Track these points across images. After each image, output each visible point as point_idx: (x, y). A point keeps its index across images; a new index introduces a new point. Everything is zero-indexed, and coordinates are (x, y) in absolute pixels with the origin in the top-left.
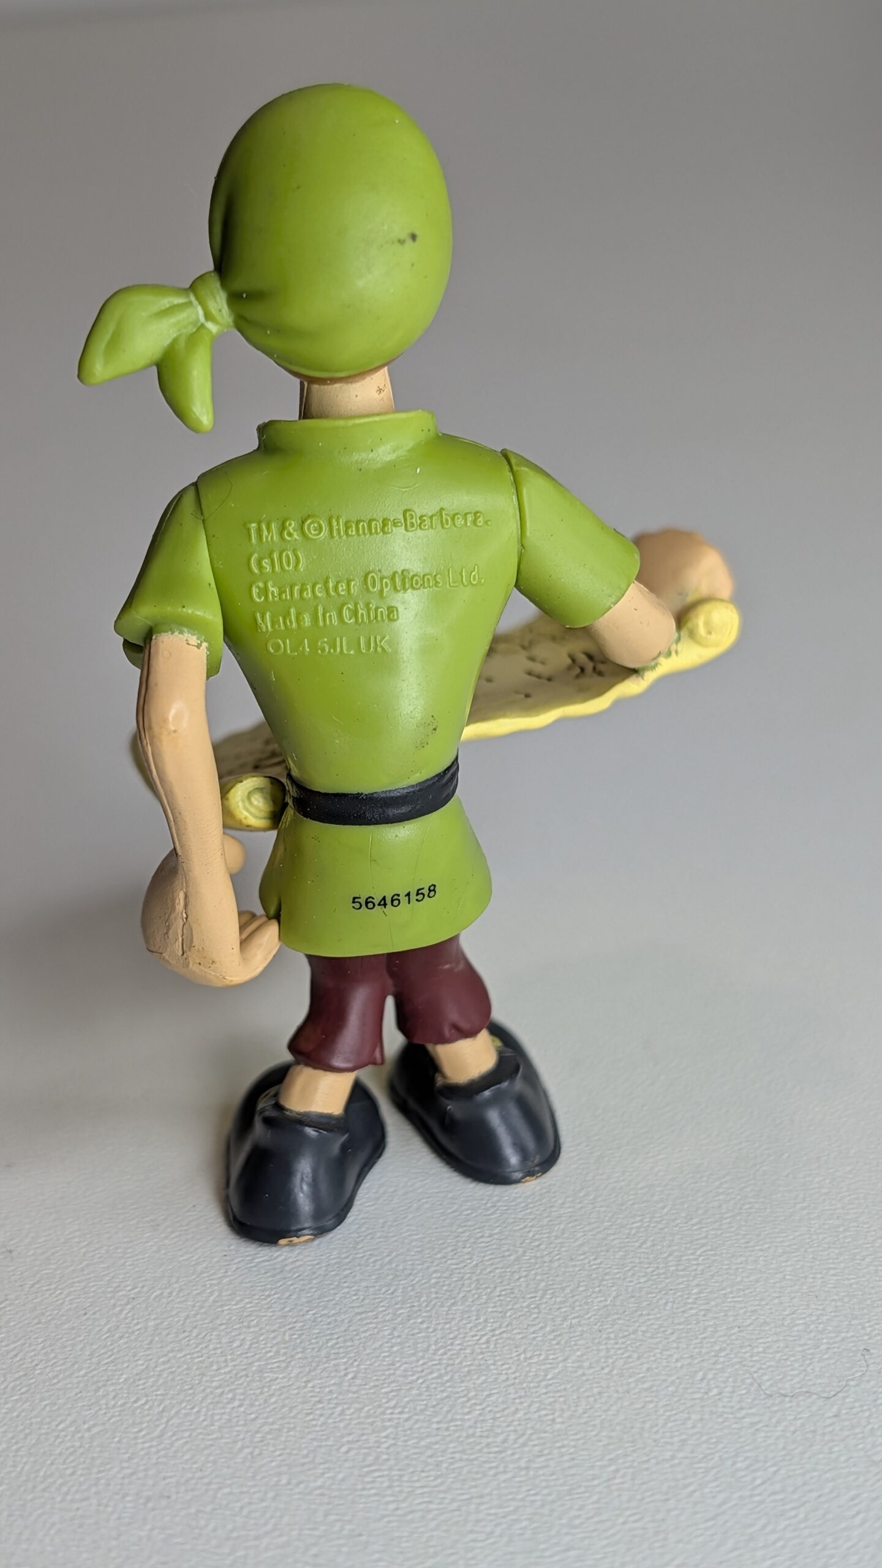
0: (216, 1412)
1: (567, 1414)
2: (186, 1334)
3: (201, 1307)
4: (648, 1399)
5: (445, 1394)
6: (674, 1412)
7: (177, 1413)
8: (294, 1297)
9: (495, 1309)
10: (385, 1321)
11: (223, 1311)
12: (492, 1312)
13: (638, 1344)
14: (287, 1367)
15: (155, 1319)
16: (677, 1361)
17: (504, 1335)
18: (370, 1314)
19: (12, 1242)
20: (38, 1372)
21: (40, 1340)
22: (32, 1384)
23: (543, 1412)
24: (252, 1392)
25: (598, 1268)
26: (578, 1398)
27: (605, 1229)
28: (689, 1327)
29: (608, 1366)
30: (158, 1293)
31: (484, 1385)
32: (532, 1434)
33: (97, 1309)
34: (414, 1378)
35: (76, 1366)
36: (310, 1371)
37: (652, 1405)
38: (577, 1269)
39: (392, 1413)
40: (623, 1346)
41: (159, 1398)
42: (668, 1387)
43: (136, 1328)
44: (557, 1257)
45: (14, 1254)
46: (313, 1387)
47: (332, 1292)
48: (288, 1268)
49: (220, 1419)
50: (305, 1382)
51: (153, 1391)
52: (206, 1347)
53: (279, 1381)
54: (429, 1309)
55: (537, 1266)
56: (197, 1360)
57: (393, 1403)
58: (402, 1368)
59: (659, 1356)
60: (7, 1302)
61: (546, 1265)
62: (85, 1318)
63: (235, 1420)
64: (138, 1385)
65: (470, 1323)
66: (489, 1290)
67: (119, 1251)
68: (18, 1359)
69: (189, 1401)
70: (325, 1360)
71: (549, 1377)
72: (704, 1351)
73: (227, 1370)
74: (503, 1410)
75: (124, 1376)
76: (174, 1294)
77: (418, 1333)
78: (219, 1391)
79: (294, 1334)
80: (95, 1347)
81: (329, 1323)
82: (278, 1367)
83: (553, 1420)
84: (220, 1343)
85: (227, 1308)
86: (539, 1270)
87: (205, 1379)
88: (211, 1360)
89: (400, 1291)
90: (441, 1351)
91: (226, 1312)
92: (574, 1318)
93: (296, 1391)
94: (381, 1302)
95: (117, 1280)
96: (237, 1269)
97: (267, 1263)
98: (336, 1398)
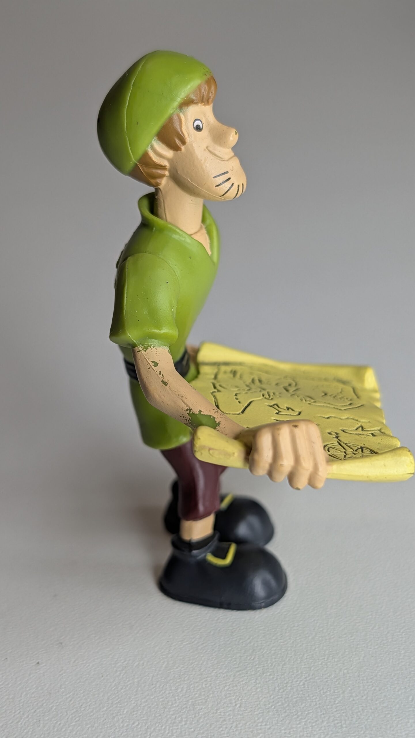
0: (174, 728)
1: (348, 722)
2: (154, 686)
3: (159, 671)
4: (387, 712)
5: (286, 714)
6: (400, 719)
7: (154, 729)
8: (205, 663)
9: (305, 666)
10: (251, 675)
11: (170, 672)
12: (304, 668)
13: (378, 682)
14: (206, 702)
15: (138, 678)
16: (398, 691)
17: (312, 680)
18: (244, 671)
19: (61, 638)
20: (83, 709)
21: (82, 691)
22: (81, 716)
23: (336, 722)
24: (190, 716)
25: (353, 641)
26: (352, 713)
27: (354, 620)
28: (402, 672)
29: (365, 695)
30: (137, 663)
31: (305, 708)
32: (332, 734)
33: (108, 673)
34: (270, 706)
35: (101, 705)
36: (218, 704)
37: (389, 716)
38: (343, 642)
39: (261, 726)
40: (371, 684)
41: (144, 721)
42: (396, 705)
43: (129, 683)
44: (332, 636)
45: (63, 644)
46: (220, 712)
47: (223, 660)
48: (200, 648)
49: (177, 732)
50: (216, 710)
51: (141, 718)
52: (164, 692)
53: (203, 710)
54: (272, 667)
56: (161, 700)
57: (261, 720)
58: (263, 700)
59: (389, 688)
60: (63, 671)
61: (327, 641)
62: (102, 678)
63: (184, 732)
64: (134, 715)
65: (293, 674)
66: (301, 656)
67: (115, 641)
68: (72, 702)
69: (159, 723)
70: (224, 697)
71: (336, 702)
72: (411, 684)
73: (176, 705)
74: (316, 721)
75: (126, 710)
76: (145, 663)
77: (269, 681)
78: (174, 716)
79: (207, 684)
80: (109, 694)
81: (224, 677)
82: (202, 702)
83: (342, 726)
84: (171, 690)
85: (172, 670)
86: (324, 644)
87: (166, 710)
88: (168, 699)
89: (257, 658)
90: (282, 690)
91: (172, 673)
92: (345, 669)
93: (212, 715)
94: (248, 664)
95: (116, 657)
96: (175, 649)
97: (189, 645)
98: (232, 718)
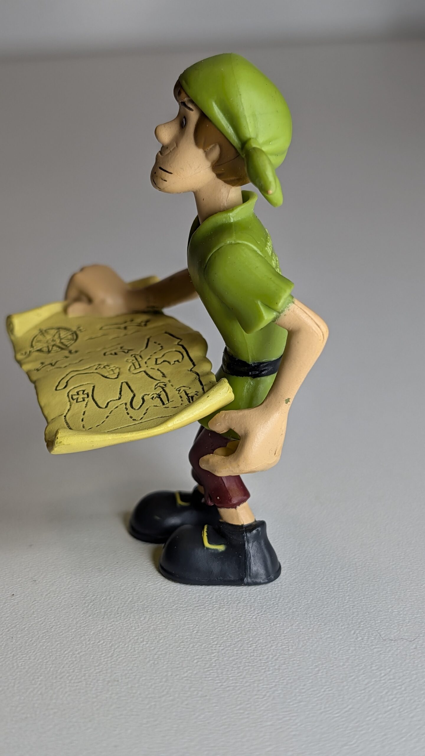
0: (136, 646)
1: (294, 647)
2: (119, 615)
3: (125, 604)
4: (331, 641)
5: (239, 639)
6: (342, 647)
7: (118, 647)
8: (167, 600)
9: (258, 605)
10: (209, 609)
11: (135, 605)
12: (257, 606)
13: (324, 619)
14: (166, 628)
15: (104, 609)
16: (342, 626)
17: (263, 615)
18: (202, 607)
19: (35, 577)
20: (53, 630)
21: (53, 617)
22: (51, 635)
23: (284, 647)
24: (151, 638)
25: (303, 588)
26: (299, 641)
27: (305, 573)
28: (346, 612)
29: (311, 628)
30: (104, 598)
31: (256, 636)
32: (280, 655)
33: (77, 604)
34: (224, 633)
35: (70, 628)
36: (177, 630)
37: (332, 644)
38: (294, 589)
39: (215, 647)
40: (317, 620)
41: (109, 640)
42: (339, 636)
43: (96, 612)
44: (284, 584)
45: (37, 582)
46: (179, 636)
47: (184, 598)
48: (162, 588)
49: (138, 649)
50: (175, 634)
51: (107, 638)
52: (129, 620)
53: (163, 634)
54: (228, 604)
55: (275, 588)
56: (125, 625)
57: (216, 643)
58: (218, 629)
59: (333, 624)
60: (36, 602)
61: (279, 587)
62: (72, 608)
63: (145, 650)
64: (99, 636)
65: (247, 610)
66: (255, 597)
67: (85, 581)
68: (43, 625)
69: (123, 642)
70: (183, 625)
71: (285, 632)
72: (353, 622)
73: (139, 629)
74: (266, 646)
75: (92, 632)
76: (112, 598)
77: (224, 614)
78: (136, 638)
79: (168, 615)
80: (78, 620)
81: (183, 611)
82: (162, 628)
83: (289, 650)
84: (135, 618)
85: (137, 604)
87: (129, 633)
88: (131, 625)
89: (215, 597)
90: (236, 622)
91: (136, 606)
92: (294, 608)
93: (171, 638)
94: (206, 602)
95: (86, 593)
96: (139, 588)
98: (190, 641)
